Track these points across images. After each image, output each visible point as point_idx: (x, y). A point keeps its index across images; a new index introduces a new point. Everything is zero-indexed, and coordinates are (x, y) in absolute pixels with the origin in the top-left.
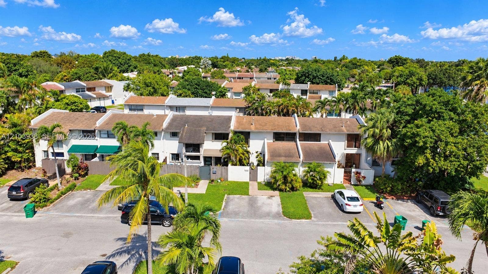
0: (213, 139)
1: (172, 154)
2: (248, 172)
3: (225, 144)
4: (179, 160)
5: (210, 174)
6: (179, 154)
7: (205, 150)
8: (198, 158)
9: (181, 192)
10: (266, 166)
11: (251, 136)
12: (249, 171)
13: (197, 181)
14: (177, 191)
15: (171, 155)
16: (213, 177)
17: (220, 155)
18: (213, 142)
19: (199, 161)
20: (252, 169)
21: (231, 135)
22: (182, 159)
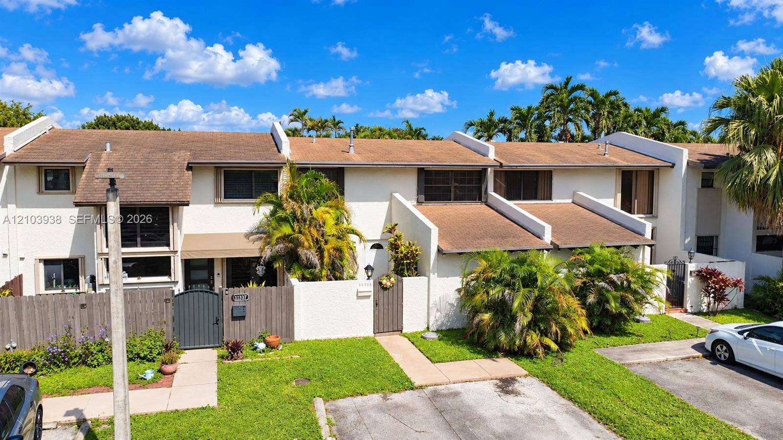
0: (217, 195)
1: (47, 262)
2: (370, 302)
3: (267, 209)
4: (76, 283)
5: (218, 321)
6: (77, 260)
7: (187, 237)
8: (161, 266)
9: (89, 415)
10: (433, 277)
11: (349, 182)
12: (372, 298)
13: (166, 356)
14: (68, 414)
15: (41, 266)
16: (233, 331)
17: (251, 249)
18: (217, 204)
19: (165, 279)
20: (385, 289)
21: (284, 179)
22: (93, 279)
